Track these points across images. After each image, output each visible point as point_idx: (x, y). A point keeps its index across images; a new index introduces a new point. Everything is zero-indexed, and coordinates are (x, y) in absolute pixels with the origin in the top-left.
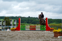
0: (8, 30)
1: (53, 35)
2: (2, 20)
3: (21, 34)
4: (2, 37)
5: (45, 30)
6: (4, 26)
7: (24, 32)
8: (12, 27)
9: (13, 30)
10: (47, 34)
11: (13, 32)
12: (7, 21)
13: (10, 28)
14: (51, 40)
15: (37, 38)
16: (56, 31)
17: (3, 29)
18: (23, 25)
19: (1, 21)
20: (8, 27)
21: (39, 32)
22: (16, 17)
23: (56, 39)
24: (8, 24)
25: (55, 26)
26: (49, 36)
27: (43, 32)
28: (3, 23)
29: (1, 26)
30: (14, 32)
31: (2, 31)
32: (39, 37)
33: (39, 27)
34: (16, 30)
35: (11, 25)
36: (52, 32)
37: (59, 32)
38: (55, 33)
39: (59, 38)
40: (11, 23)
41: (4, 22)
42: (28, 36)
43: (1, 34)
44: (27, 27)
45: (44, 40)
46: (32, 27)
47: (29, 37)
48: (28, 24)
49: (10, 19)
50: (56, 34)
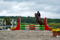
0: (9, 29)
1: (52, 34)
2: (2, 19)
3: (21, 33)
4: (3, 37)
5: (45, 29)
6: (5, 25)
7: (24, 31)
8: (12, 27)
9: (13, 30)
10: (46, 33)
11: (13, 31)
12: (7, 21)
13: (10, 28)
14: (50, 39)
15: (36, 38)
16: (55, 30)
17: (3, 28)
18: (23, 25)
19: (1, 21)
20: (8, 27)
21: (39, 31)
22: (16, 16)
23: (55, 38)
24: (9, 24)
25: (53, 26)
26: (48, 36)
27: (42, 31)
28: (3, 22)
29: (1, 25)
30: (15, 31)
31: (3, 30)
32: (38, 37)
33: (38, 27)
34: (16, 29)
35: (11, 25)
36: (51, 31)
37: (58, 31)
38: (54, 32)
39: (57, 38)
40: (12, 23)
41: (5, 21)
42: (28, 35)
43: (2, 34)
44: (27, 27)
45: (44, 39)
46: (31, 27)
47: (29, 37)
48: (28, 24)
49: (11, 18)
50: (55, 34)
